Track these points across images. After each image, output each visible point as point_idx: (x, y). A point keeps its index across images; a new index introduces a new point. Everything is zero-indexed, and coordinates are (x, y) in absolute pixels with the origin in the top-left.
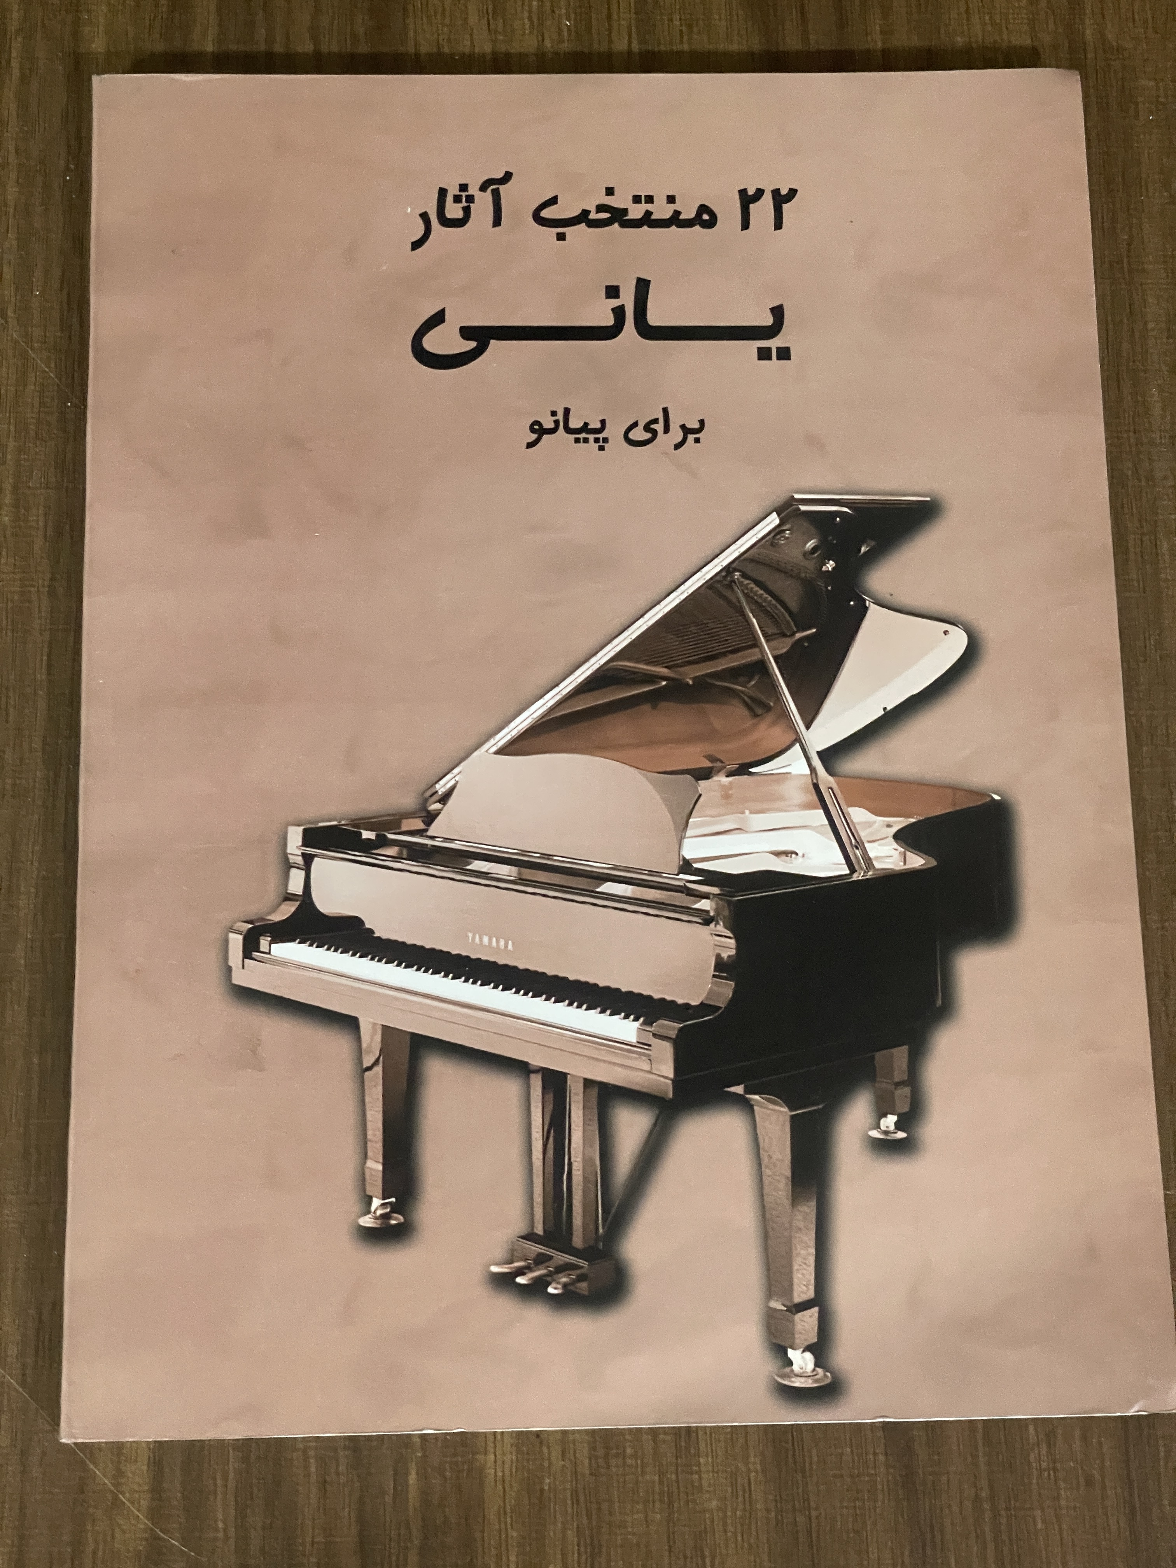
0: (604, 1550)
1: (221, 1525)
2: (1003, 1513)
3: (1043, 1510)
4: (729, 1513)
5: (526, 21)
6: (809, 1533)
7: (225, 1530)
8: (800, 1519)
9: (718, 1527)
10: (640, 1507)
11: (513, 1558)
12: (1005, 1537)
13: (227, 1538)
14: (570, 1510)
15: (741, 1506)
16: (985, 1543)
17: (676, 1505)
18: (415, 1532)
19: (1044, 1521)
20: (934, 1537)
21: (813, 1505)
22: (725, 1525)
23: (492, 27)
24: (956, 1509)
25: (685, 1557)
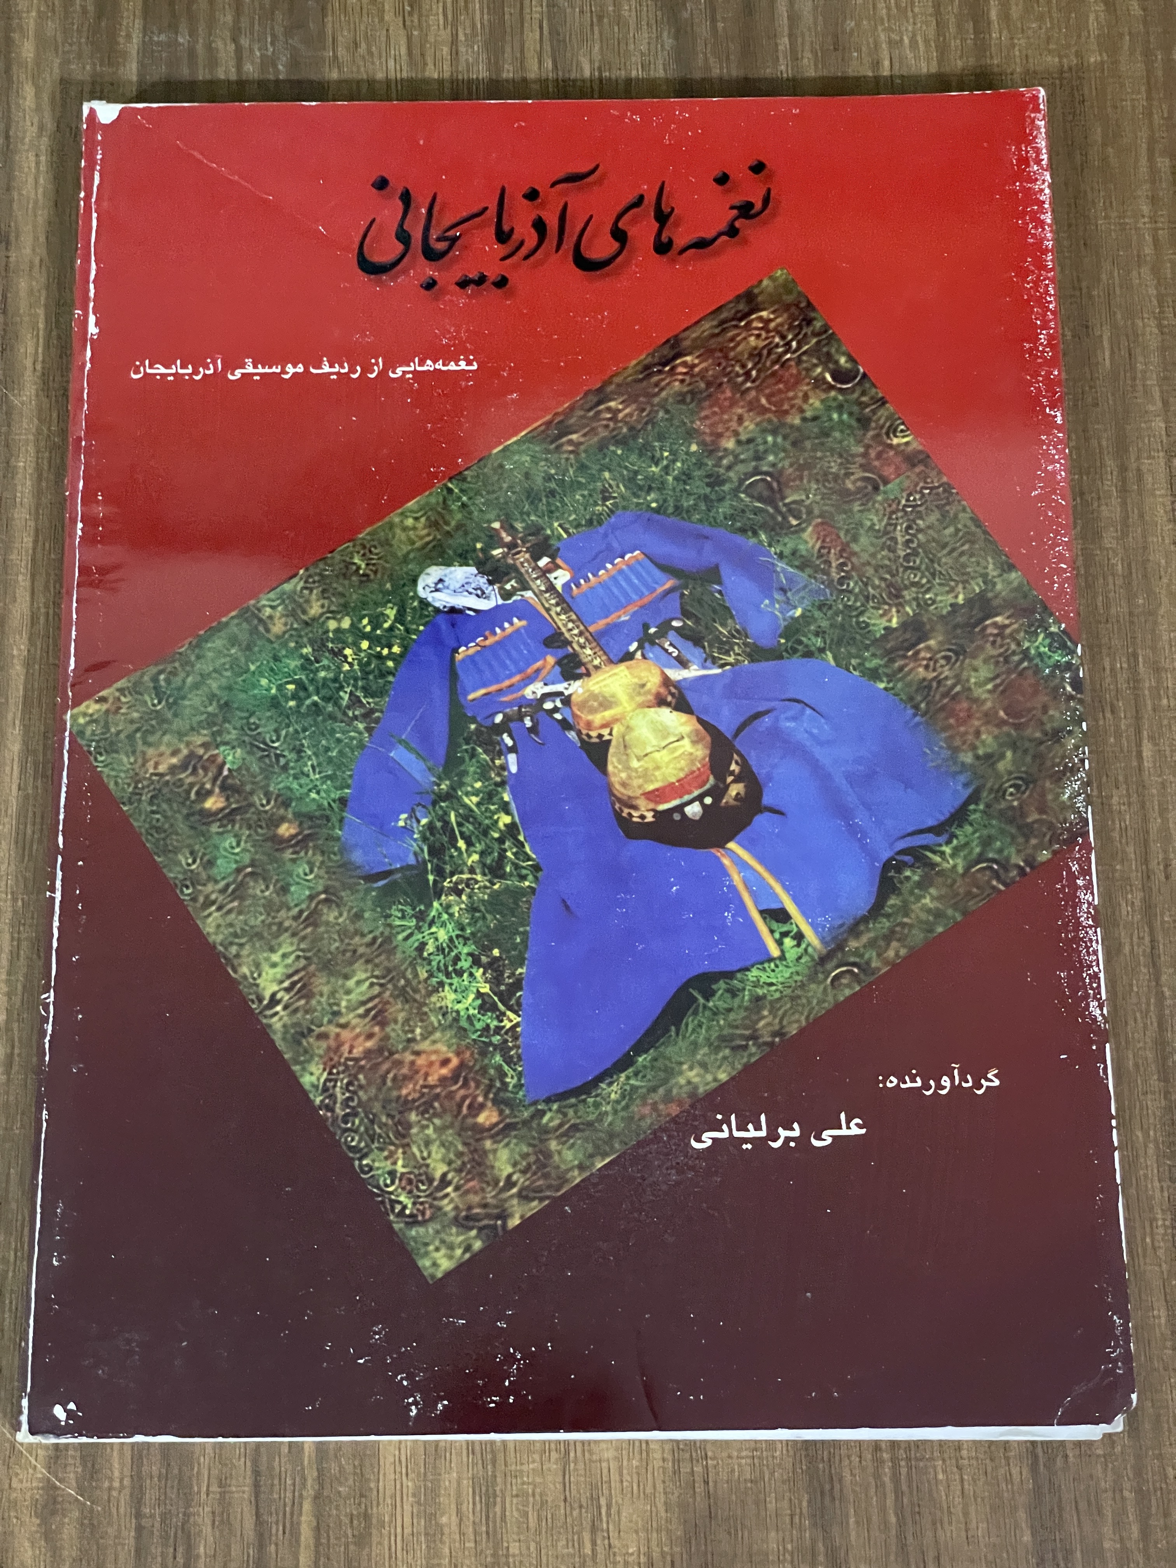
0: (499, 1499)
1: (117, 1474)
2: (903, 1463)
3: (944, 1460)
4: (625, 1463)
5: (441, 17)
6: (706, 1483)
7: (121, 1480)
8: (698, 1469)
9: (615, 1477)
10: (536, 1457)
11: (407, 1508)
12: (904, 1487)
13: (122, 1487)
14: (465, 1459)
15: (637, 1456)
16: (885, 1495)
17: (572, 1454)
18: (309, 1482)
19: (944, 1471)
20: (832, 1488)
21: (710, 1454)
22: (621, 1474)
23: (408, 23)
24: (855, 1459)
25: (581, 1507)
